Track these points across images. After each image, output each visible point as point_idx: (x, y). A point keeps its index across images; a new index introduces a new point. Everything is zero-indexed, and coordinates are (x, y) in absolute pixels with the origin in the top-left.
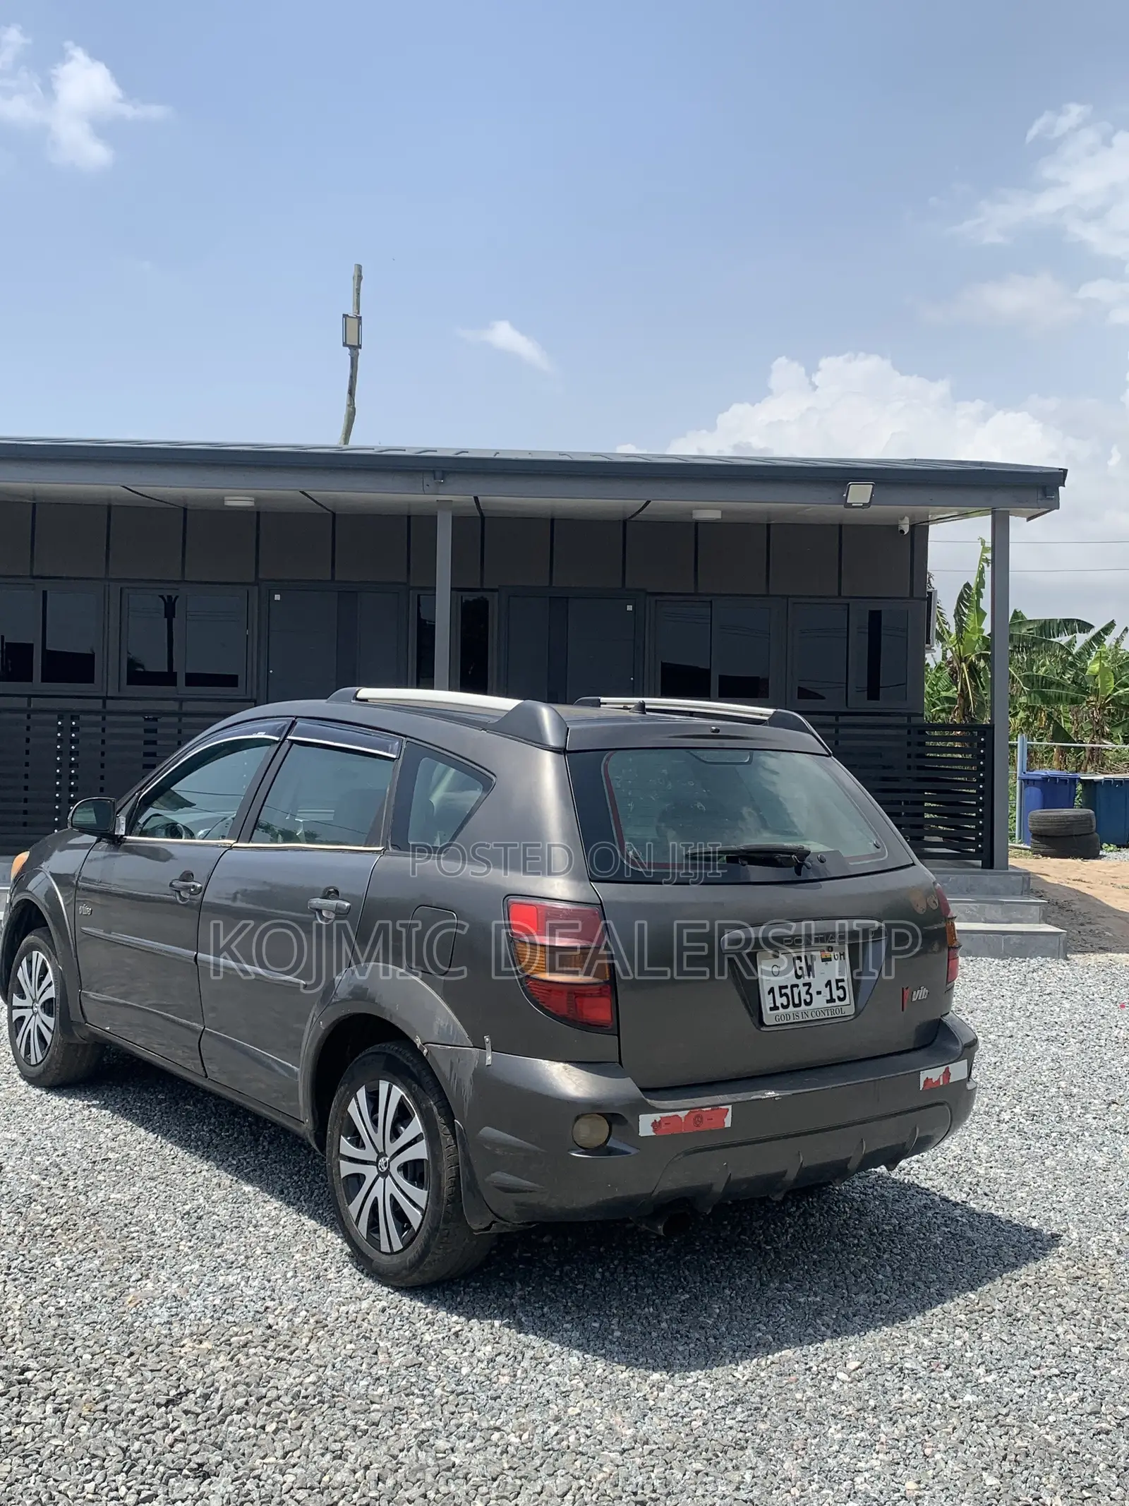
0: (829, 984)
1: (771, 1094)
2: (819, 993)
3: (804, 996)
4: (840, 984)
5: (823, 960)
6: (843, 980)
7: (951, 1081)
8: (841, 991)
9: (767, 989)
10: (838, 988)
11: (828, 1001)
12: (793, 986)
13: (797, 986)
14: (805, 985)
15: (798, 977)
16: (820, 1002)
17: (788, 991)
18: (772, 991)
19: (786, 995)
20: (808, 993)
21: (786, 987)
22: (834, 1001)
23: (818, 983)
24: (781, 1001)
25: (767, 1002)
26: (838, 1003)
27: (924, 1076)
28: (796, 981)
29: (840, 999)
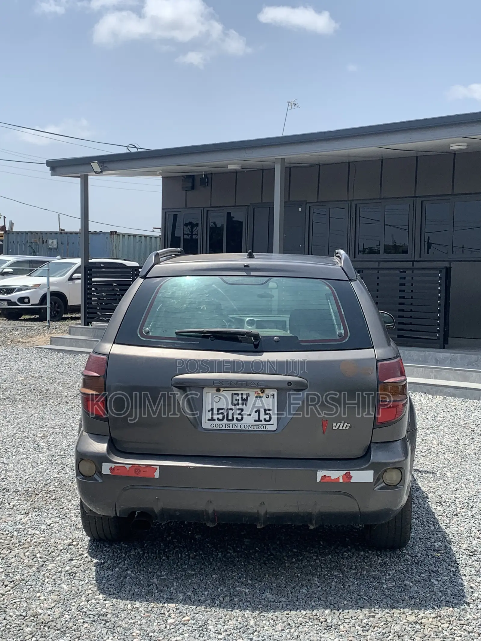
7: (351, 481)
16: (249, 420)
25: (207, 415)
26: (263, 422)
27: (320, 473)
29: (266, 421)
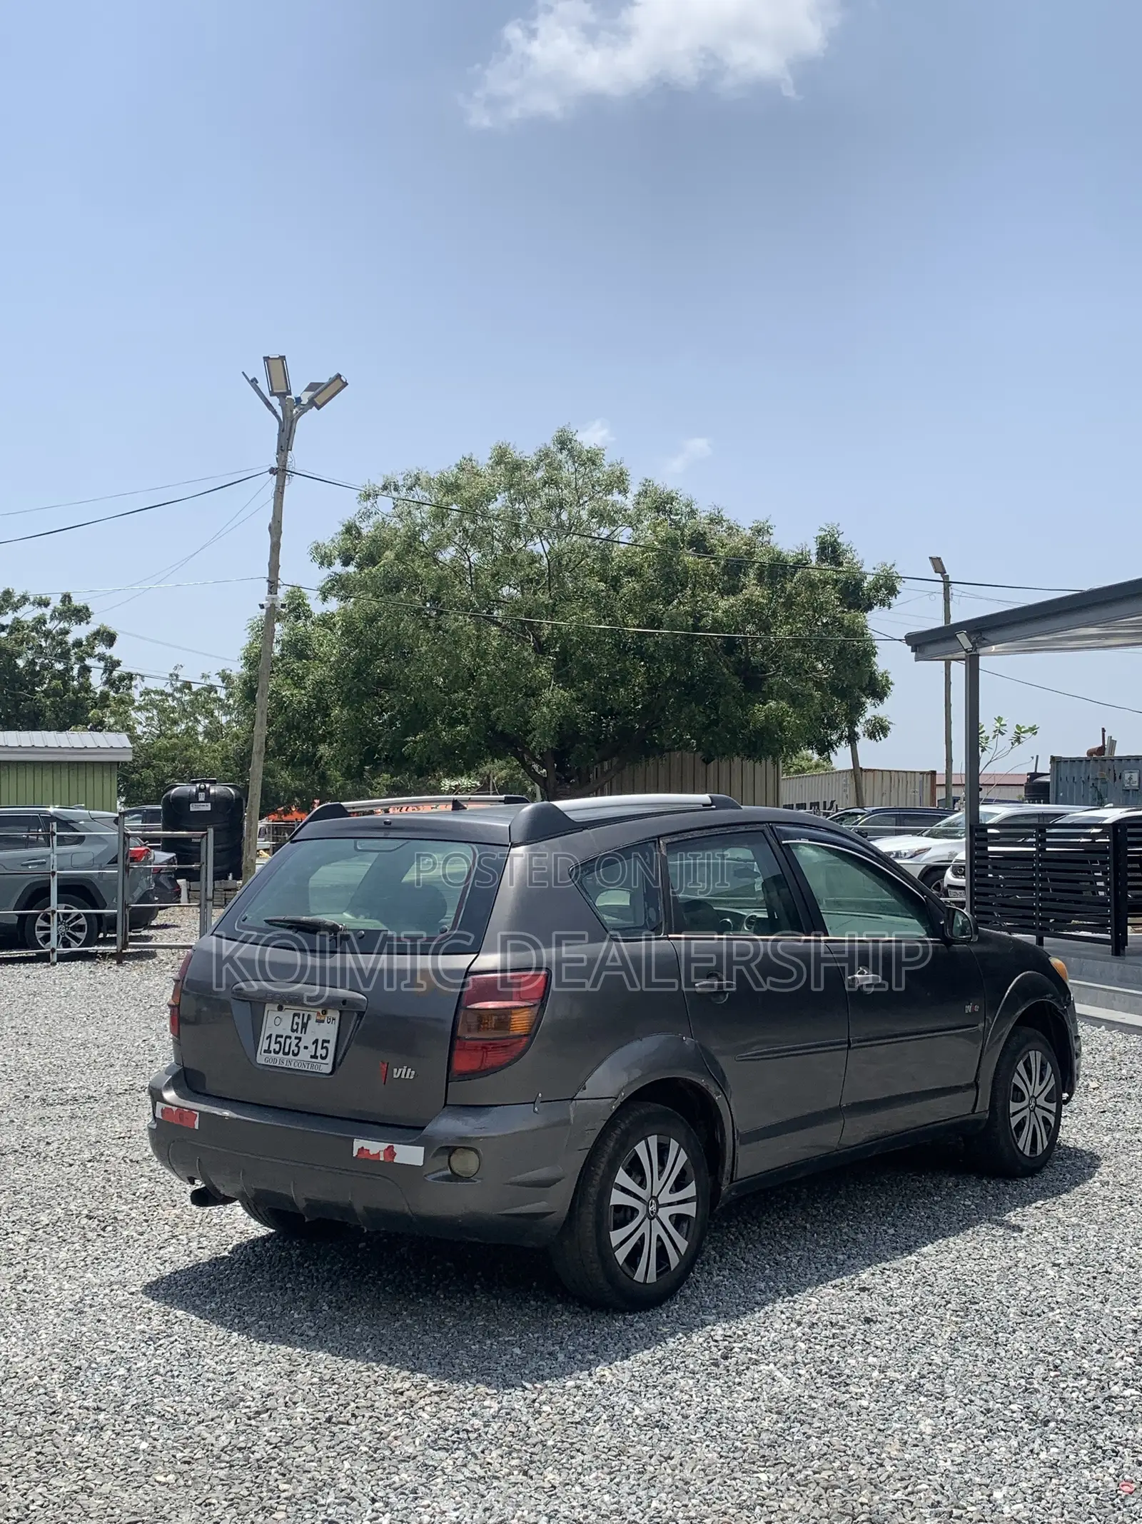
0: (316, 1042)
1: (227, 1113)
2: (306, 1048)
3: (293, 1047)
4: (325, 1045)
5: (317, 1021)
6: (328, 1042)
7: (395, 1161)
8: (324, 1051)
9: (267, 1035)
10: (322, 1048)
11: (312, 1057)
12: (287, 1037)
13: (290, 1037)
14: (296, 1038)
15: (293, 1031)
16: (305, 1055)
17: (282, 1040)
18: (270, 1036)
19: (280, 1043)
20: (297, 1045)
21: (282, 1037)
22: (317, 1058)
23: (307, 1039)
24: (275, 1047)
25: (264, 1044)
26: (319, 1060)
27: (358, 1144)
28: (290, 1034)
29: (323, 1058)
